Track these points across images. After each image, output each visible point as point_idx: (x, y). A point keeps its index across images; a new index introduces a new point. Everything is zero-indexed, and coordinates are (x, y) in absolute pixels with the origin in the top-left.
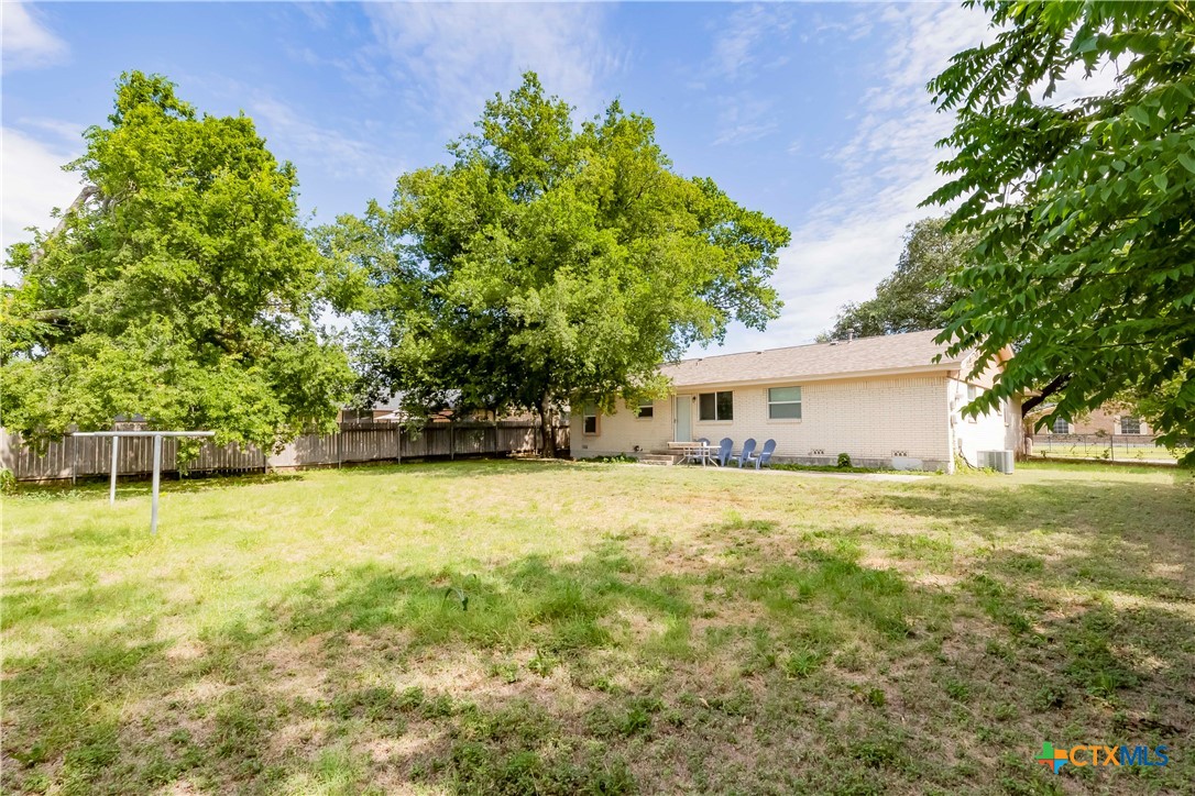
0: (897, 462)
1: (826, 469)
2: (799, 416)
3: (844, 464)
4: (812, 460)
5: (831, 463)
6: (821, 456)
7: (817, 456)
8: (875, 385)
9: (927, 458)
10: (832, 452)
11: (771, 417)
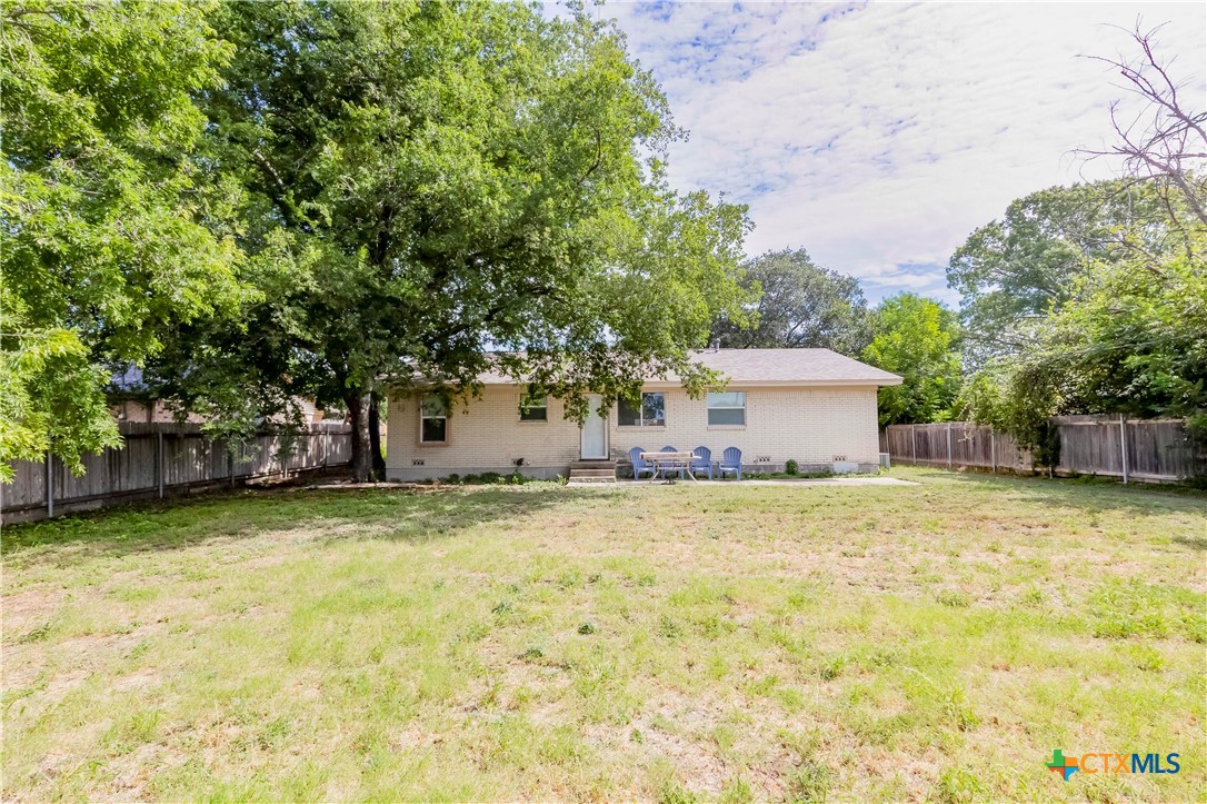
0: (838, 467)
1: (775, 476)
2: (743, 423)
3: (791, 470)
4: (758, 468)
5: (777, 470)
6: (767, 463)
7: (763, 463)
8: (818, 394)
9: (862, 461)
10: (779, 458)
11: (710, 423)
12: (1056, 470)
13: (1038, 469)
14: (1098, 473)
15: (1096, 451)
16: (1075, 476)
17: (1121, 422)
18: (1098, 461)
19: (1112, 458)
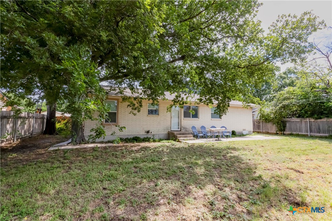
0: (244, 133)
3: (234, 134)
9: (249, 131)
10: (230, 130)
11: (212, 118)
12: (284, 133)
13: (278, 132)
14: (299, 133)
15: (298, 128)
16: (291, 135)
17: (308, 120)
18: (299, 130)
19: (304, 129)
